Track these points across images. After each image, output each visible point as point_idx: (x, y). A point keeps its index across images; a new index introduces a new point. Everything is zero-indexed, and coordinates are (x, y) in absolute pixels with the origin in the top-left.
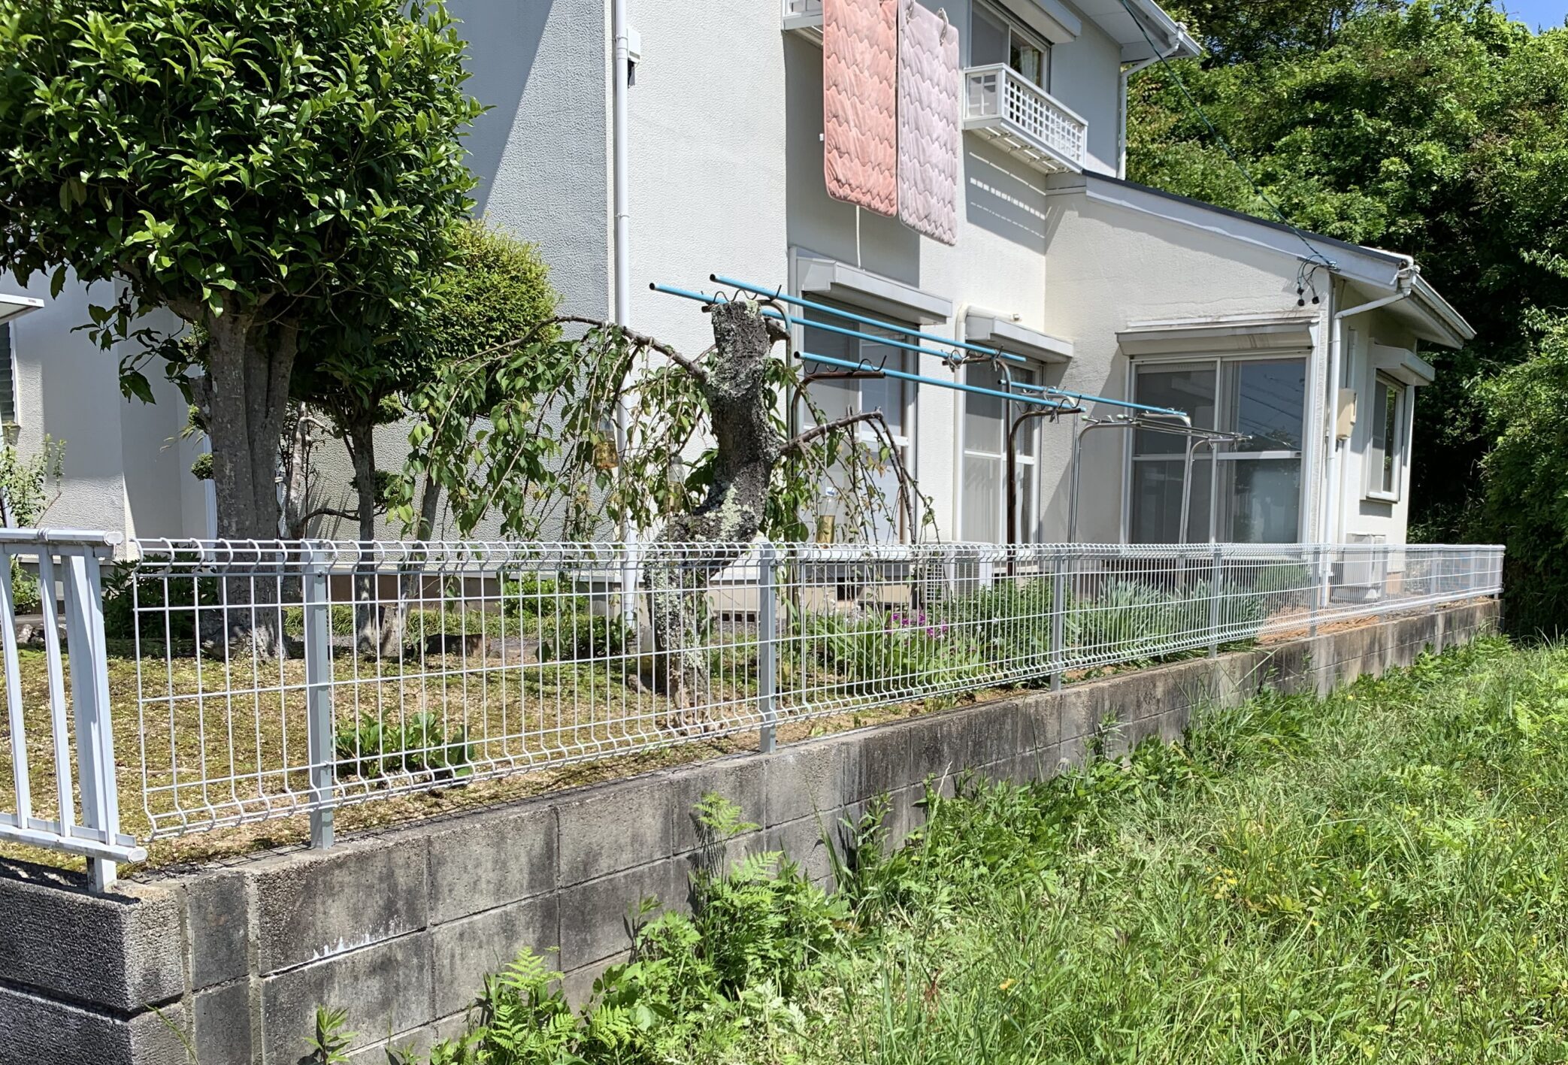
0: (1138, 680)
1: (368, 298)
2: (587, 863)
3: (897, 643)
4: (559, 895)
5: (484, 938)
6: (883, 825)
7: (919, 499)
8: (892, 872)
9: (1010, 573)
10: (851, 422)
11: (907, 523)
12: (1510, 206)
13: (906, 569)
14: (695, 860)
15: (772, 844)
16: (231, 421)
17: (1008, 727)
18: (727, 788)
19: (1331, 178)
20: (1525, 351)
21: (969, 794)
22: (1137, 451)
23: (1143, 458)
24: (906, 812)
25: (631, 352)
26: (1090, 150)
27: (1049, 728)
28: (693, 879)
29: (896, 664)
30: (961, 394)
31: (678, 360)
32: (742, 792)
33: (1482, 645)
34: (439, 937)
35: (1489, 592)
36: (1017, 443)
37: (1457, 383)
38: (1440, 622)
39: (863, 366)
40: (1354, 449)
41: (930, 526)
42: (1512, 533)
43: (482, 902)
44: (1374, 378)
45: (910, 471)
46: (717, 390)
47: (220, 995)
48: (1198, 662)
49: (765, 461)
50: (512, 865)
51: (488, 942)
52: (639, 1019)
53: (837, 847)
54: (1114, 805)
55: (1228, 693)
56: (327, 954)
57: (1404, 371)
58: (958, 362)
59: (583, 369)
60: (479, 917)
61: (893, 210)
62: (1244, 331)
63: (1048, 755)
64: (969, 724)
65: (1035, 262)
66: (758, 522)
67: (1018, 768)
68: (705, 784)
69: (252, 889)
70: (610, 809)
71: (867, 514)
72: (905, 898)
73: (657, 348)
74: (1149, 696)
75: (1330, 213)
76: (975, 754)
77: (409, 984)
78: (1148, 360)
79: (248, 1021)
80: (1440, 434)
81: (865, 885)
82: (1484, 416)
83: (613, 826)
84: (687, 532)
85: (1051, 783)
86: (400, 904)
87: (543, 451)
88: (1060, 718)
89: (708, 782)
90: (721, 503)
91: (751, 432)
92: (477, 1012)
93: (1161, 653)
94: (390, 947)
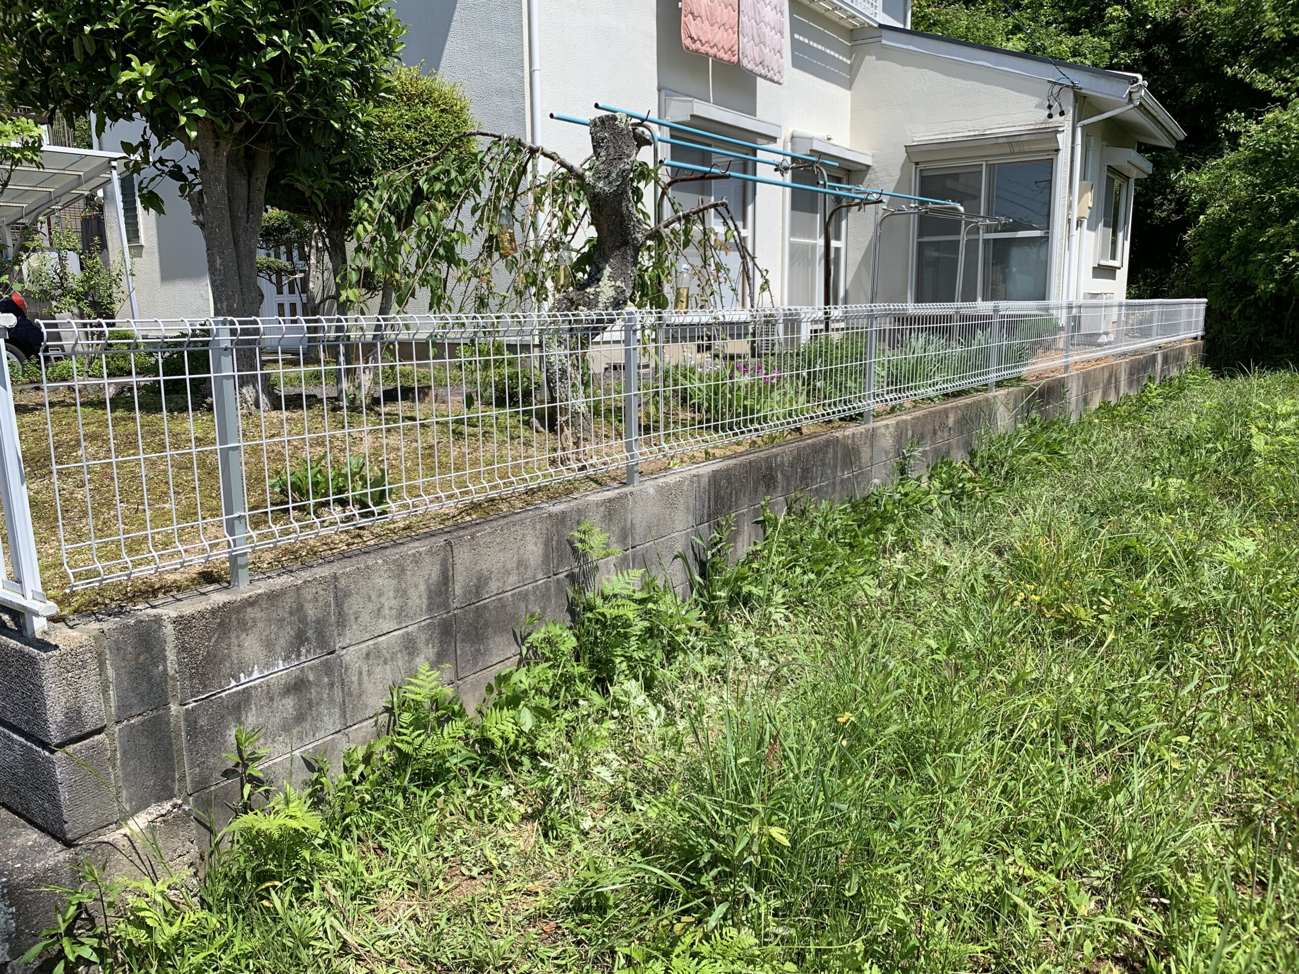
0: (934, 412)
1: (316, 122)
2: (479, 585)
3: (739, 388)
4: (455, 615)
5: (388, 656)
6: (728, 541)
7: (757, 271)
8: (736, 580)
9: (827, 330)
10: (702, 210)
11: (747, 291)
12: (1211, 37)
13: (746, 329)
14: (572, 577)
15: (637, 561)
16: (219, 226)
17: (830, 455)
18: (598, 517)
19: (1066, 25)
20: (1221, 149)
21: (799, 512)
22: (921, 234)
23: (926, 239)
24: (747, 529)
25: (526, 159)
26: (884, 10)
27: (863, 454)
28: (571, 594)
29: (739, 405)
30: (788, 190)
31: (563, 164)
32: (610, 520)
33: (1191, 376)
34: (348, 658)
35: (1194, 335)
36: (831, 229)
37: (1164, 177)
38: (1160, 359)
39: (713, 170)
40: (1089, 228)
41: (766, 293)
42: (1212, 289)
43: (386, 626)
44: (1105, 173)
45: (750, 249)
46: (594, 187)
47: (142, 724)
48: (980, 396)
49: (634, 245)
50: (413, 593)
51: (392, 659)
52: (522, 721)
53: (691, 560)
54: (916, 515)
55: (1004, 420)
56: (243, 681)
57: (1129, 166)
58: (786, 169)
59: (487, 174)
60: (384, 638)
61: (735, 59)
62: (1004, 140)
63: (863, 477)
64: (799, 454)
65: (844, 96)
66: (628, 295)
67: (838, 488)
68: (580, 515)
69: (169, 630)
70: (498, 540)
71: (715, 287)
72: (747, 599)
73: (546, 155)
74: (943, 425)
75: (1066, 52)
76: (803, 478)
77: (321, 699)
78: (929, 166)
79: (171, 744)
80: (1151, 216)
81: (714, 591)
82: (1187, 200)
83: (501, 555)
84: (573, 304)
85: (865, 499)
86: (310, 633)
87: (457, 241)
88: (872, 446)
89: (581, 514)
90: (599, 280)
91: (622, 222)
92: (384, 718)
93: (950, 390)
94: (302, 670)
